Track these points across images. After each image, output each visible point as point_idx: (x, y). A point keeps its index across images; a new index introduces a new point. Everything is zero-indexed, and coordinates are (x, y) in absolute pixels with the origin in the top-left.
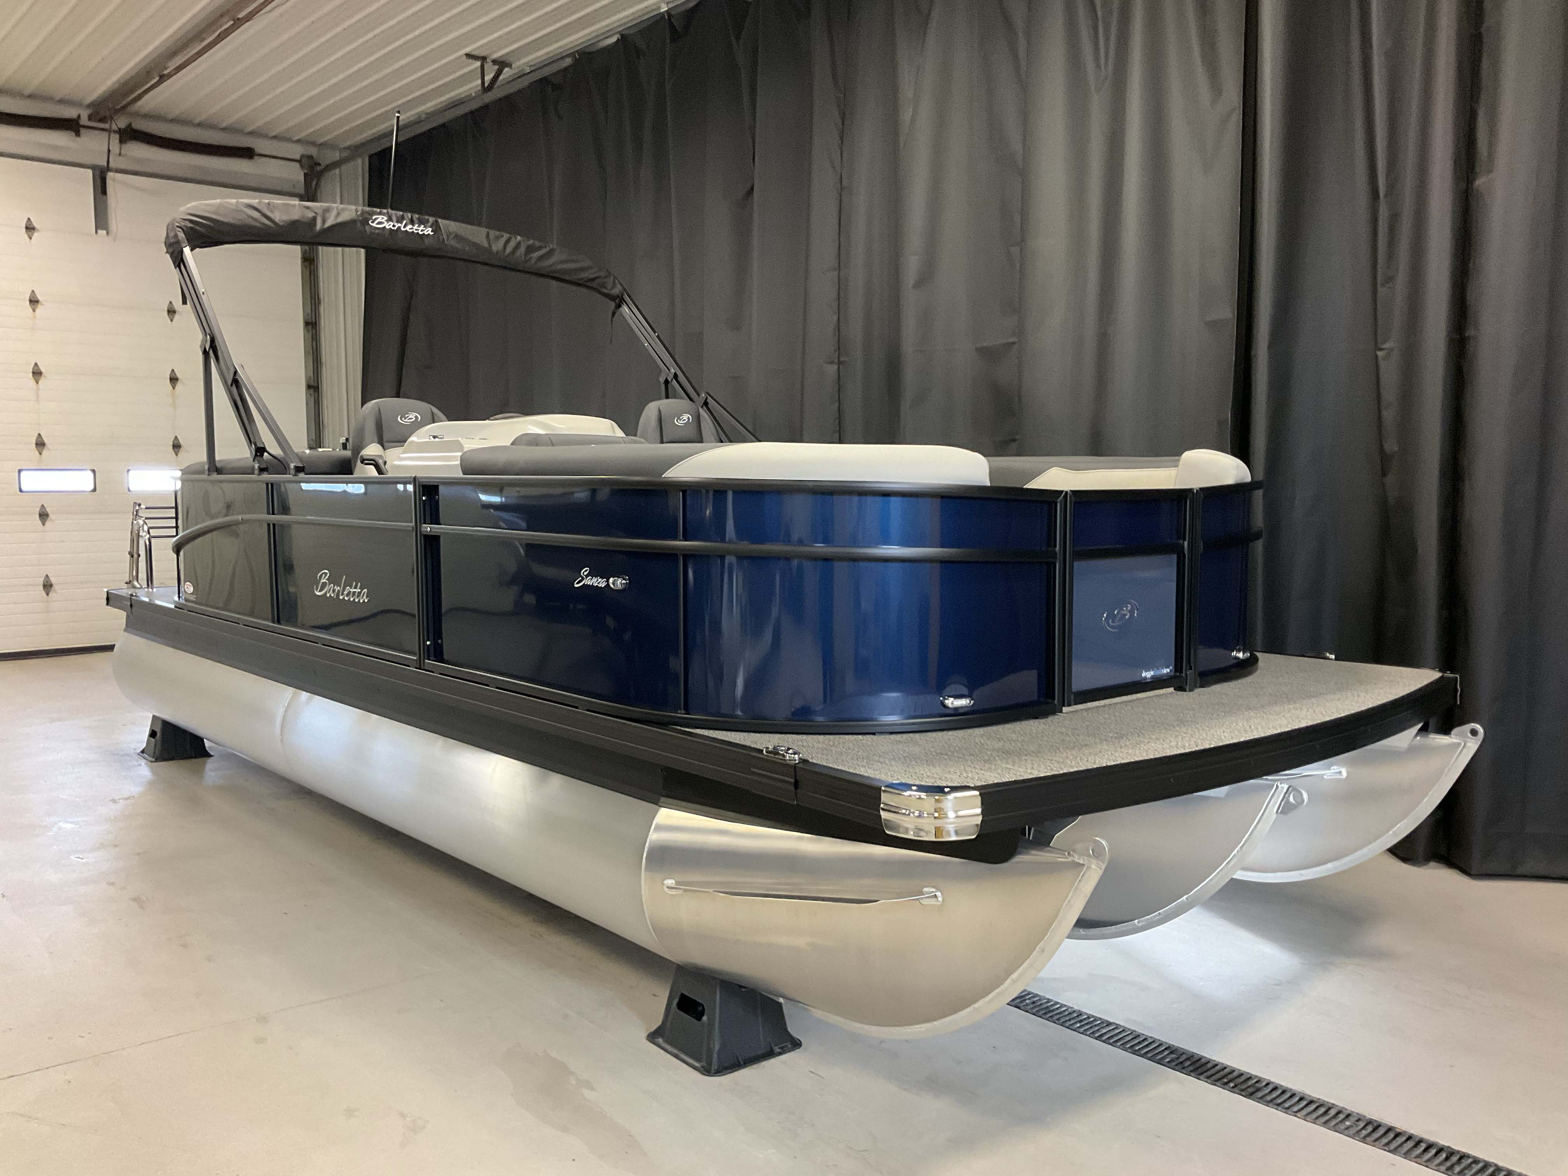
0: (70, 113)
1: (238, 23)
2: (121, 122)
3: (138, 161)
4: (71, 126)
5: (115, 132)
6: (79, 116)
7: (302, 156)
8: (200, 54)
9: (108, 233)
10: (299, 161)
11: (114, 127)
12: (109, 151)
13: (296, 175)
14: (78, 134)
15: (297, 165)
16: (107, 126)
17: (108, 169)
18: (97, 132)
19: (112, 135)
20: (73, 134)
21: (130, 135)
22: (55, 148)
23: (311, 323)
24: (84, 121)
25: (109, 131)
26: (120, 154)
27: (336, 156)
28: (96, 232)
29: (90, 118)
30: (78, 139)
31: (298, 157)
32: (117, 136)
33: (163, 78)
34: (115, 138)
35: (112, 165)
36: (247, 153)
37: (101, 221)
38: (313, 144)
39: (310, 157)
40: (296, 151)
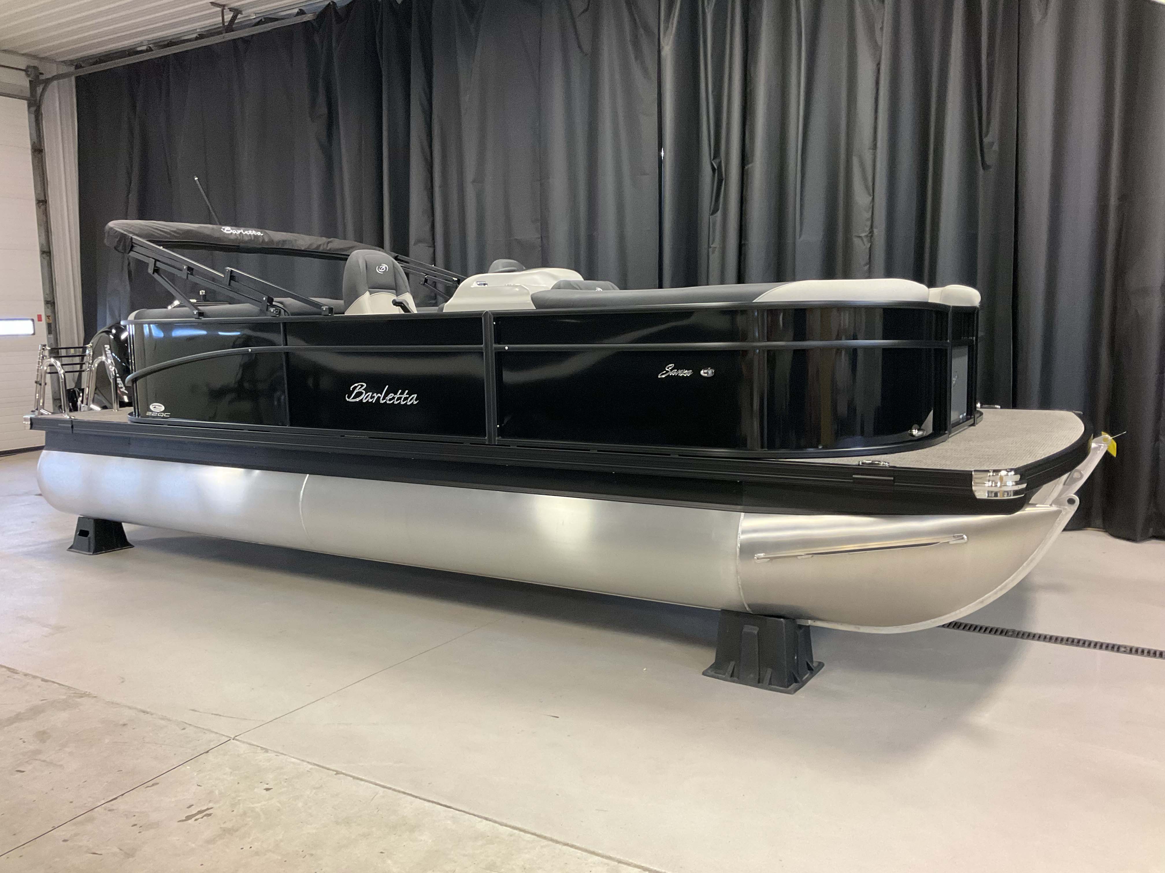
7: (28, 67)
10: (26, 71)
13: (23, 82)
15: (23, 73)
27: (56, 70)
31: (24, 68)
38: (35, 57)
39: (35, 68)
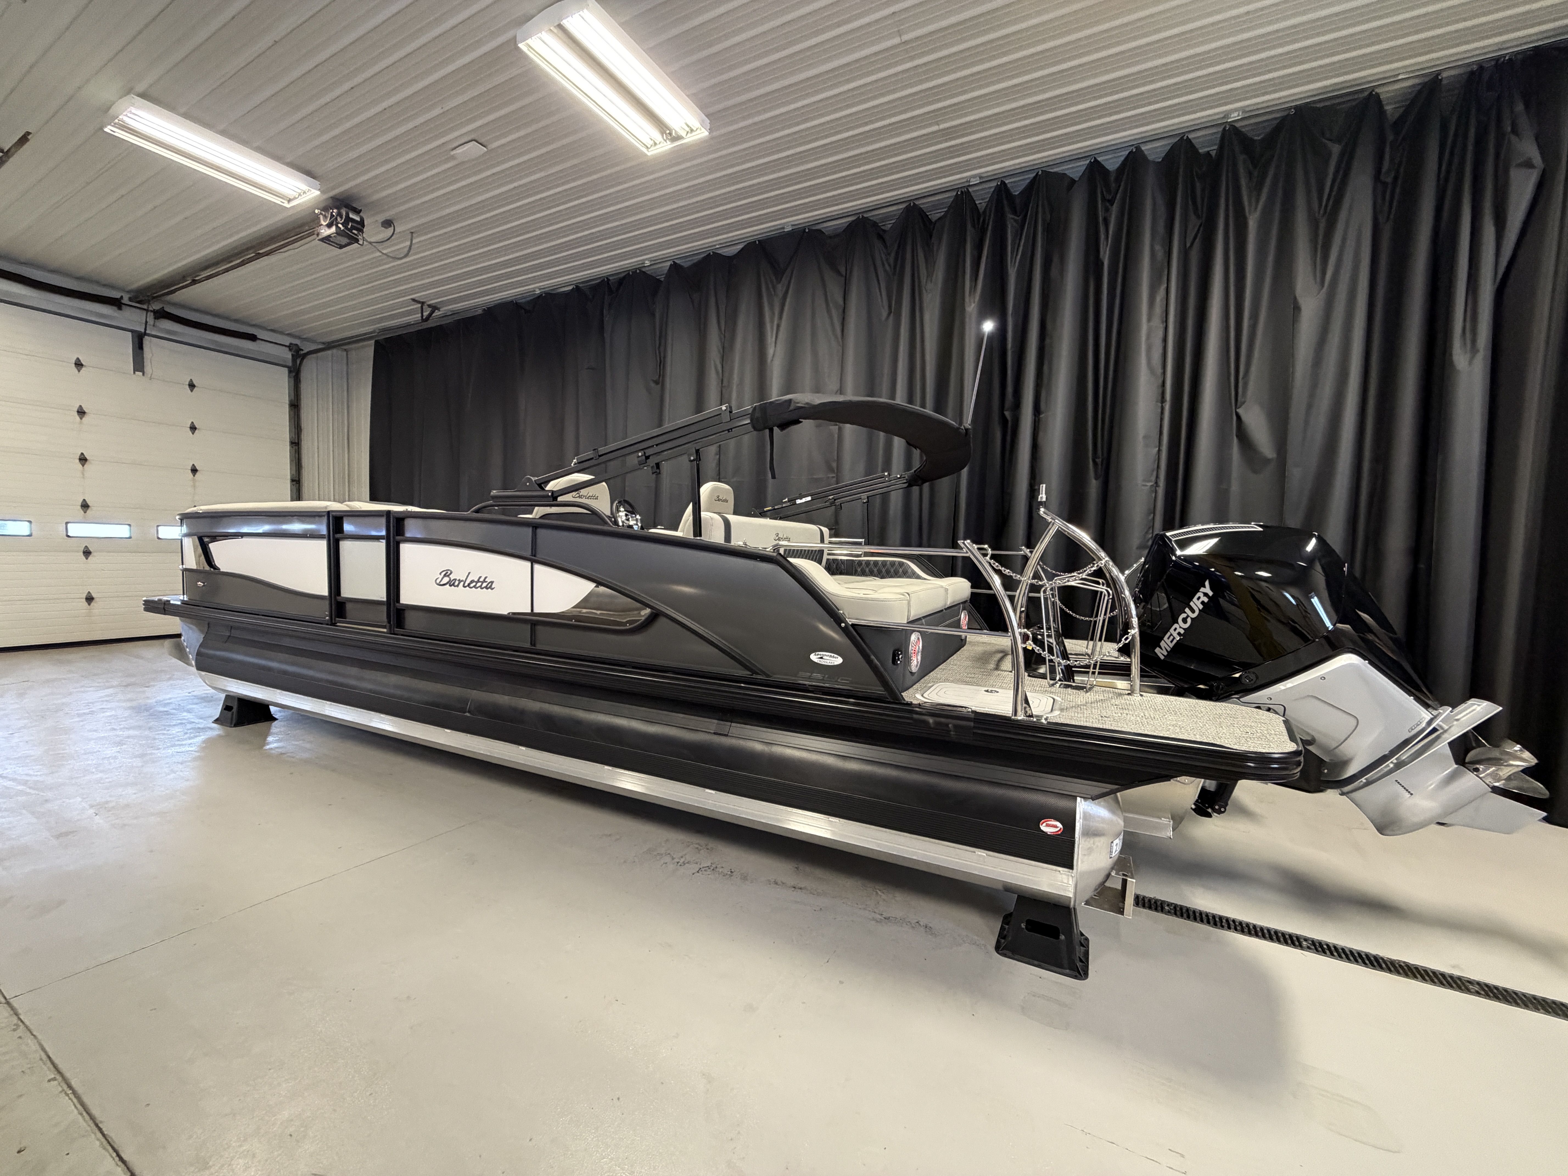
0: (115, 294)
1: (259, 256)
2: (156, 306)
3: (169, 332)
4: (117, 303)
5: (151, 311)
6: (122, 297)
8: (227, 270)
9: (143, 374)
10: (289, 347)
11: (151, 309)
12: (146, 322)
14: (120, 308)
16: (145, 307)
17: (145, 334)
18: (134, 309)
19: (149, 313)
20: (115, 308)
21: (161, 315)
22: (101, 315)
23: (295, 443)
24: (126, 300)
25: (147, 310)
26: (154, 326)
27: (313, 347)
28: (134, 373)
29: (130, 299)
30: (120, 311)
31: (288, 344)
32: (152, 314)
33: (194, 282)
34: (151, 316)
35: (148, 332)
36: (253, 338)
37: (139, 365)
38: (299, 337)
40: (287, 341)
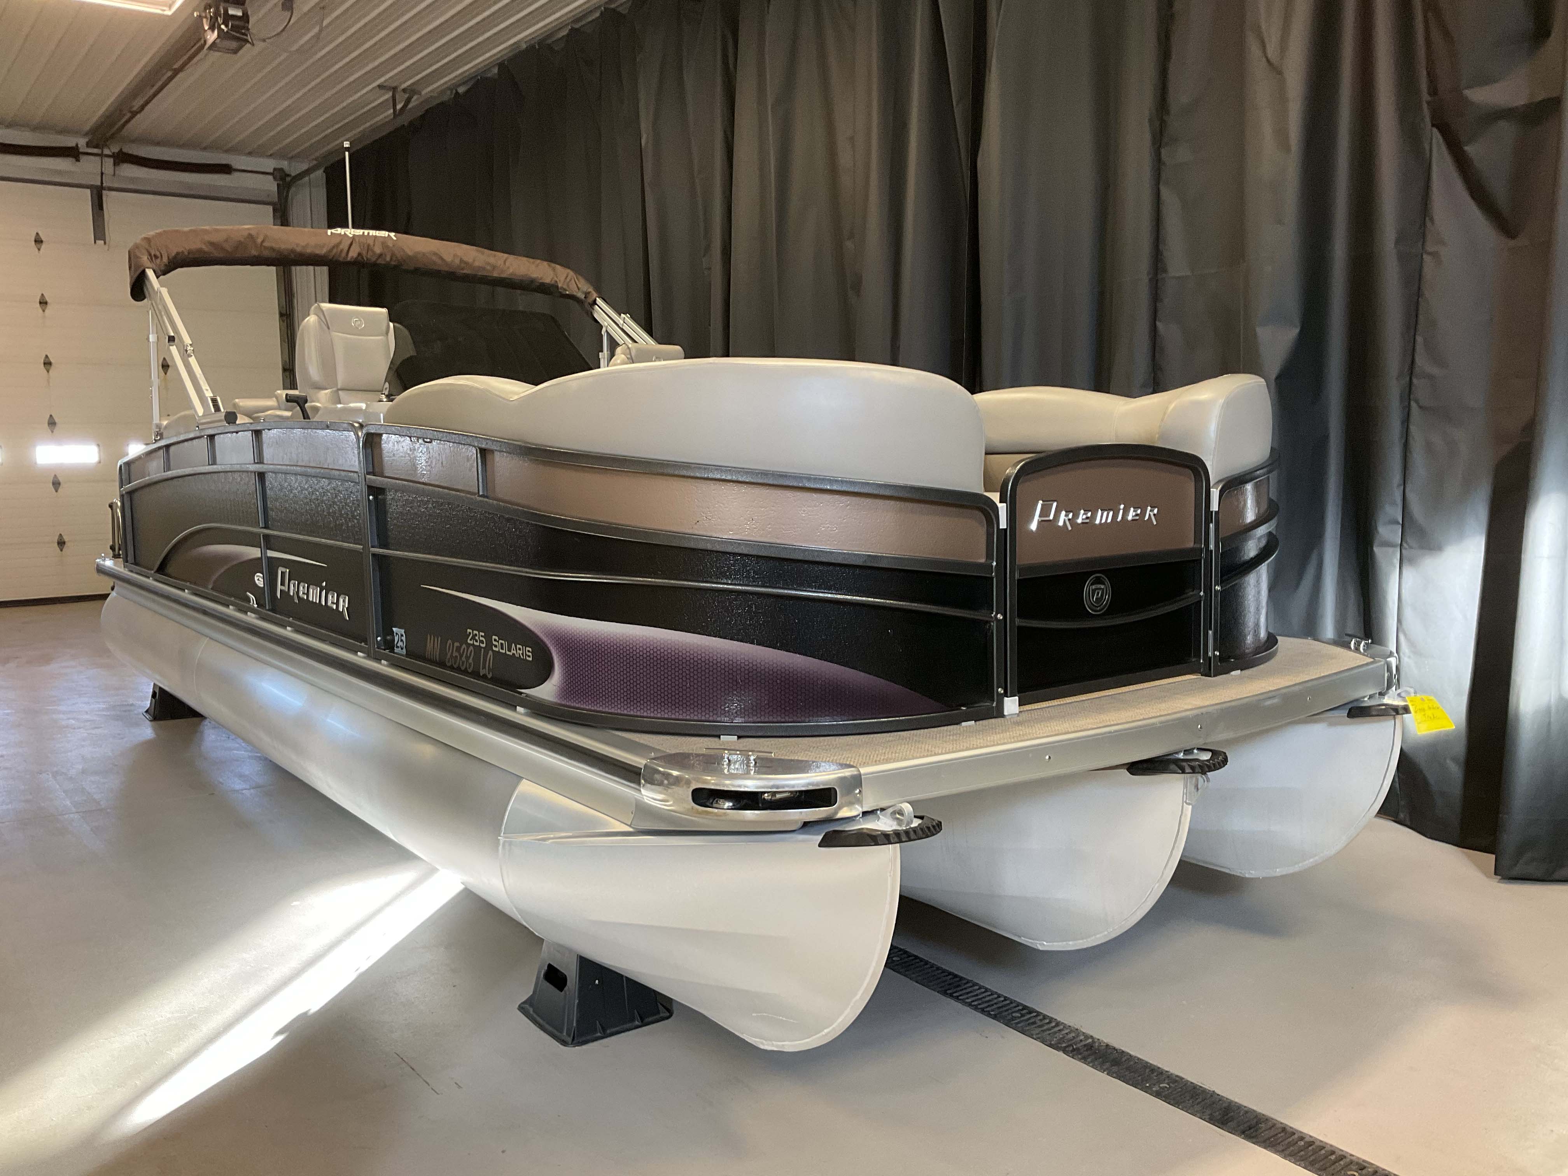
0: (69, 141)
2: (113, 148)
3: (133, 180)
4: (72, 153)
5: (108, 156)
6: (78, 144)
7: (275, 169)
9: (105, 243)
10: (272, 174)
11: (107, 152)
12: (103, 172)
13: (270, 186)
14: (77, 160)
15: (271, 177)
16: (103, 151)
17: (104, 188)
18: (92, 157)
19: (106, 159)
20: (74, 160)
21: (122, 158)
22: (59, 172)
23: (286, 313)
24: (82, 148)
25: (101, 155)
26: (113, 175)
28: (95, 242)
29: (88, 145)
30: (77, 163)
31: (270, 170)
32: (112, 160)
33: (133, 115)
34: (108, 163)
35: (107, 184)
36: (225, 169)
37: (100, 233)
38: (284, 157)
39: (281, 170)
40: (269, 165)
